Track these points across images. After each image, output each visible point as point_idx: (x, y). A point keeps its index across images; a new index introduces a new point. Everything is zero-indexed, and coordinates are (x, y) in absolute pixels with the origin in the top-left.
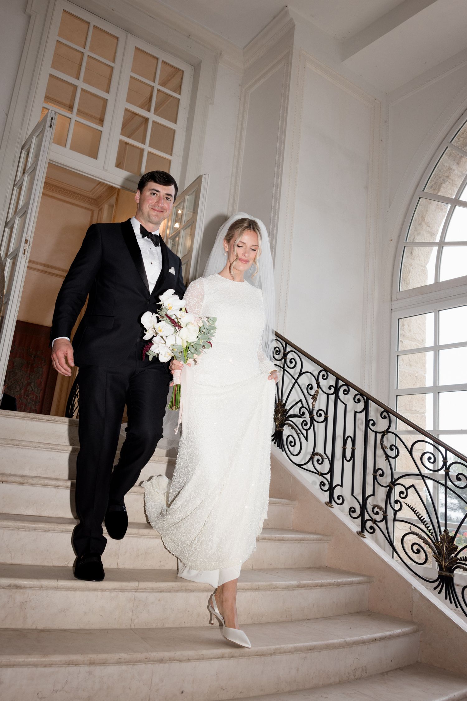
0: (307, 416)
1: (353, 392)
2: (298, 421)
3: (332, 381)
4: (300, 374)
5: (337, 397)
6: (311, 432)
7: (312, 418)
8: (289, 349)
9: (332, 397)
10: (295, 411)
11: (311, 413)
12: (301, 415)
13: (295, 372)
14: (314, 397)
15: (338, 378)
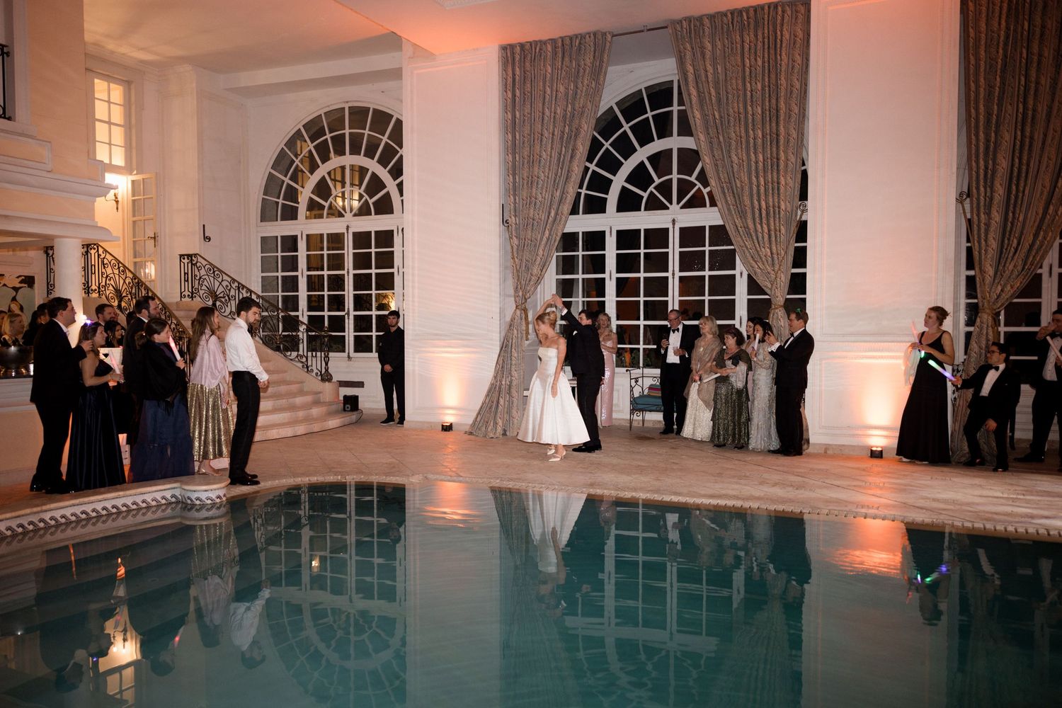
0: (227, 298)
1: (245, 290)
2: (223, 300)
3: (236, 284)
4: (222, 281)
5: (239, 291)
6: (229, 304)
7: (229, 298)
8: (215, 269)
9: (237, 291)
10: (221, 295)
11: (228, 296)
12: (224, 297)
13: (220, 280)
14: (230, 290)
15: (239, 283)
